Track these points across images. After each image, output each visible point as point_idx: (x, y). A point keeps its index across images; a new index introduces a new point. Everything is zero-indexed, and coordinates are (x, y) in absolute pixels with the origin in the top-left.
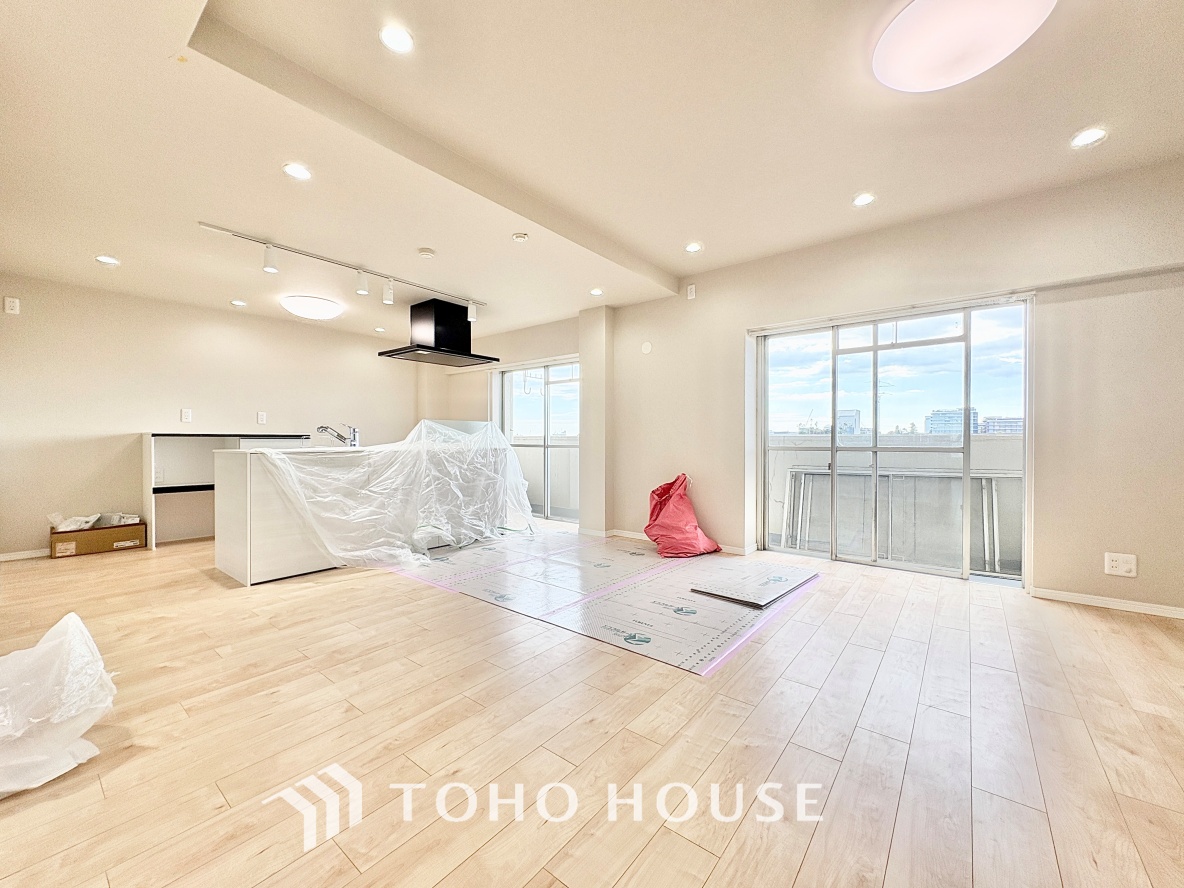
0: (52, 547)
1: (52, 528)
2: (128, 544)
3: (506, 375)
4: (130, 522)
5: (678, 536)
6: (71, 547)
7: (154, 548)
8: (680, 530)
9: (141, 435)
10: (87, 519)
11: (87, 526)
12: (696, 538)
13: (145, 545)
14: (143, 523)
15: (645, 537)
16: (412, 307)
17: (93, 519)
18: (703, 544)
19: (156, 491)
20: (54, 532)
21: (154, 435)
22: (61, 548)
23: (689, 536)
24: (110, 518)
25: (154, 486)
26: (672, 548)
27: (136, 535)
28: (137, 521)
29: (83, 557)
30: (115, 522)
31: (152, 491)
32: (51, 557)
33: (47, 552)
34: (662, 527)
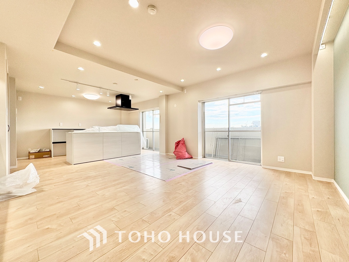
0: (29, 156)
1: (29, 152)
2: (47, 156)
3: (144, 113)
4: (47, 151)
5: (180, 154)
6: (33, 157)
7: (53, 157)
8: (181, 152)
9: (50, 129)
10: (37, 150)
11: (37, 152)
12: (185, 154)
13: (51, 156)
14: (50, 151)
15: (174, 155)
16: (116, 96)
17: (38, 150)
18: (187, 155)
19: (53, 143)
20: (29, 153)
21: (53, 129)
22: (31, 157)
23: (183, 154)
24: (43, 150)
25: (53, 142)
26: (179, 157)
27: (49, 154)
28: (49, 150)
29: (36, 159)
30: (44, 151)
31: (52, 143)
32: (29, 159)
33: (28, 158)
34: (177, 152)
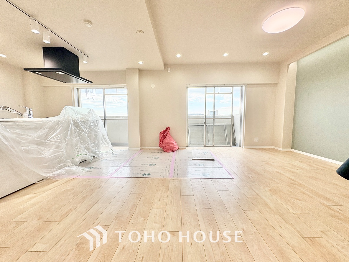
3: (79, 90)
5: (171, 145)
16: (43, 48)
